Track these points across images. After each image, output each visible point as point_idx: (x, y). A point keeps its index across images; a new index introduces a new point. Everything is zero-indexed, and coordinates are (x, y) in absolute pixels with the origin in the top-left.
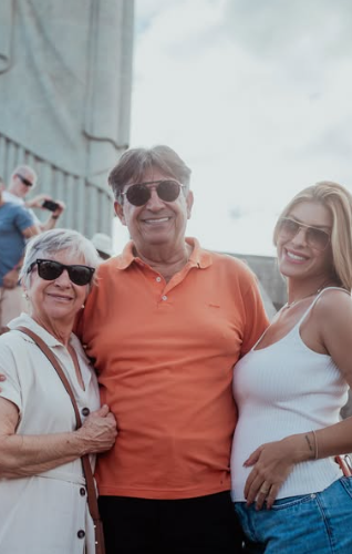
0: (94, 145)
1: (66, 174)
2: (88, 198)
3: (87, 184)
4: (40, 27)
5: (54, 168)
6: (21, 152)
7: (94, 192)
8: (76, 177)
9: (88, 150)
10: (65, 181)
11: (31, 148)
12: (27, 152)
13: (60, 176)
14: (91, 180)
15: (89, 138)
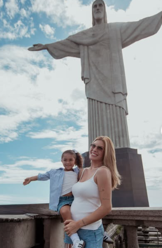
0: (116, 95)
1: (109, 105)
2: (116, 109)
3: (116, 106)
4: (97, 68)
5: (106, 104)
6: (96, 101)
7: (118, 108)
8: (112, 105)
9: (115, 97)
10: (109, 107)
11: (98, 100)
12: (98, 101)
13: (108, 105)
14: (117, 105)
15: (114, 93)
